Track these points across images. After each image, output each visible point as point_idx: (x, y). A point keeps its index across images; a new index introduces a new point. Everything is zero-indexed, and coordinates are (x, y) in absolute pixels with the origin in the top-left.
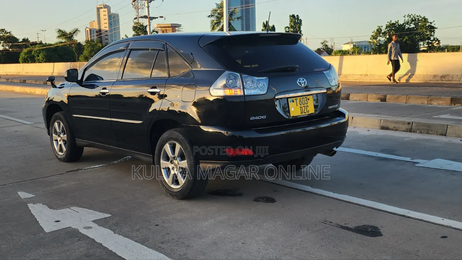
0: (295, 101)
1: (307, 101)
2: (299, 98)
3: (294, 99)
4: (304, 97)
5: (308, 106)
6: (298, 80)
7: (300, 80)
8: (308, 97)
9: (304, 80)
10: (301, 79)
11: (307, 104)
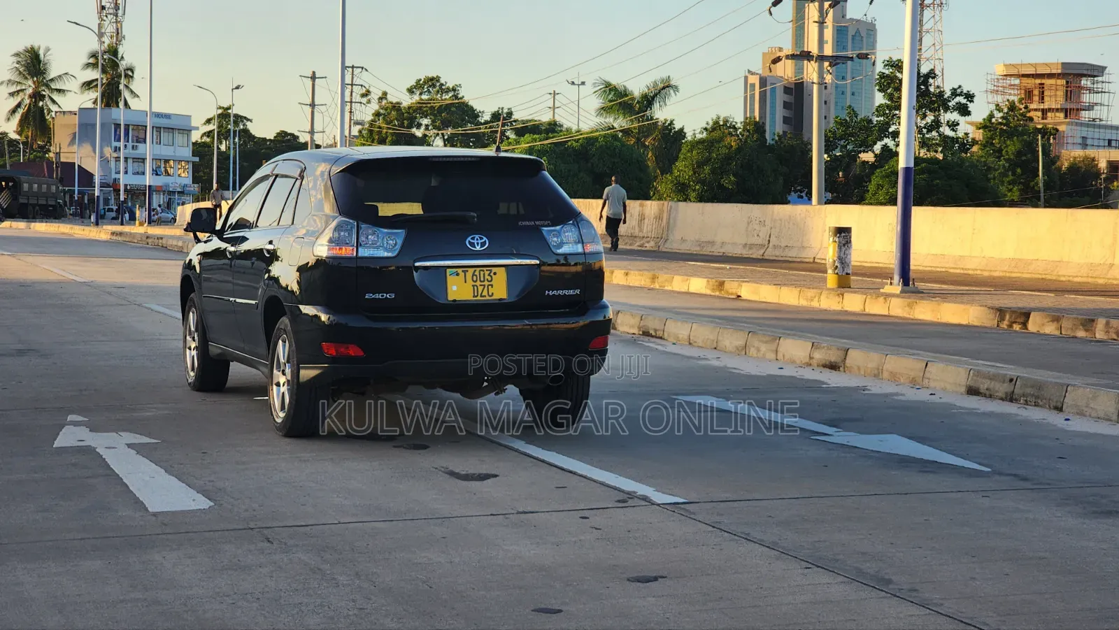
0: (462, 274)
1: (491, 277)
2: (471, 270)
3: (460, 270)
4: (485, 269)
5: (492, 286)
6: (469, 239)
7: (473, 239)
8: (494, 270)
9: (481, 238)
10: (477, 236)
11: (491, 281)
